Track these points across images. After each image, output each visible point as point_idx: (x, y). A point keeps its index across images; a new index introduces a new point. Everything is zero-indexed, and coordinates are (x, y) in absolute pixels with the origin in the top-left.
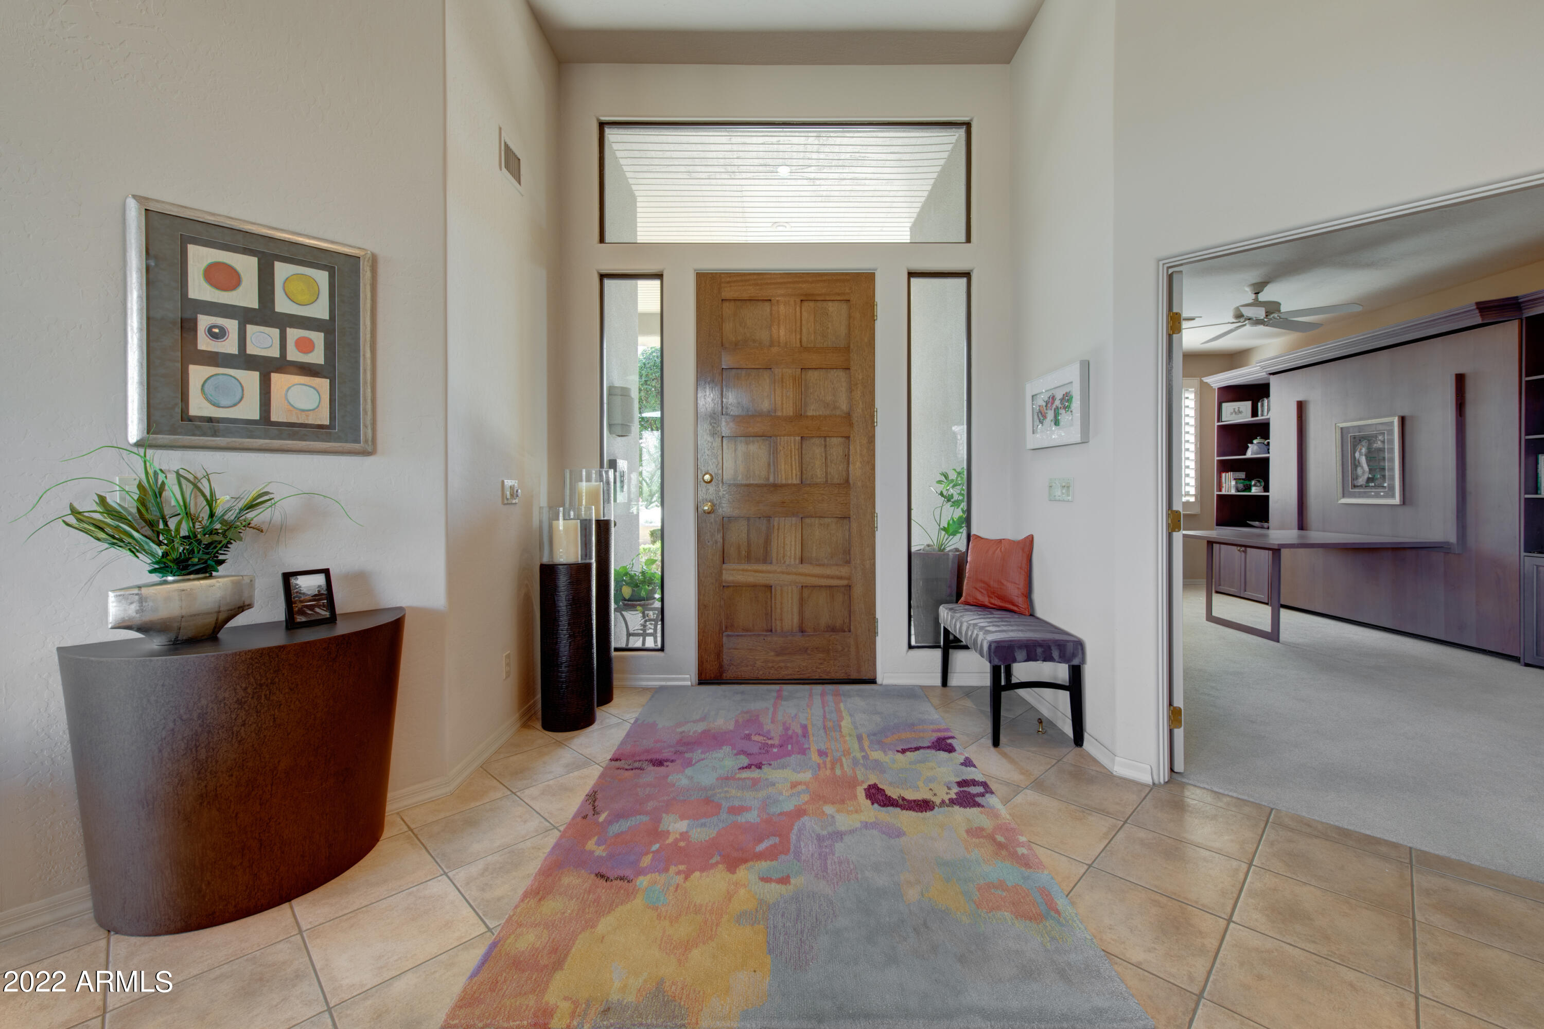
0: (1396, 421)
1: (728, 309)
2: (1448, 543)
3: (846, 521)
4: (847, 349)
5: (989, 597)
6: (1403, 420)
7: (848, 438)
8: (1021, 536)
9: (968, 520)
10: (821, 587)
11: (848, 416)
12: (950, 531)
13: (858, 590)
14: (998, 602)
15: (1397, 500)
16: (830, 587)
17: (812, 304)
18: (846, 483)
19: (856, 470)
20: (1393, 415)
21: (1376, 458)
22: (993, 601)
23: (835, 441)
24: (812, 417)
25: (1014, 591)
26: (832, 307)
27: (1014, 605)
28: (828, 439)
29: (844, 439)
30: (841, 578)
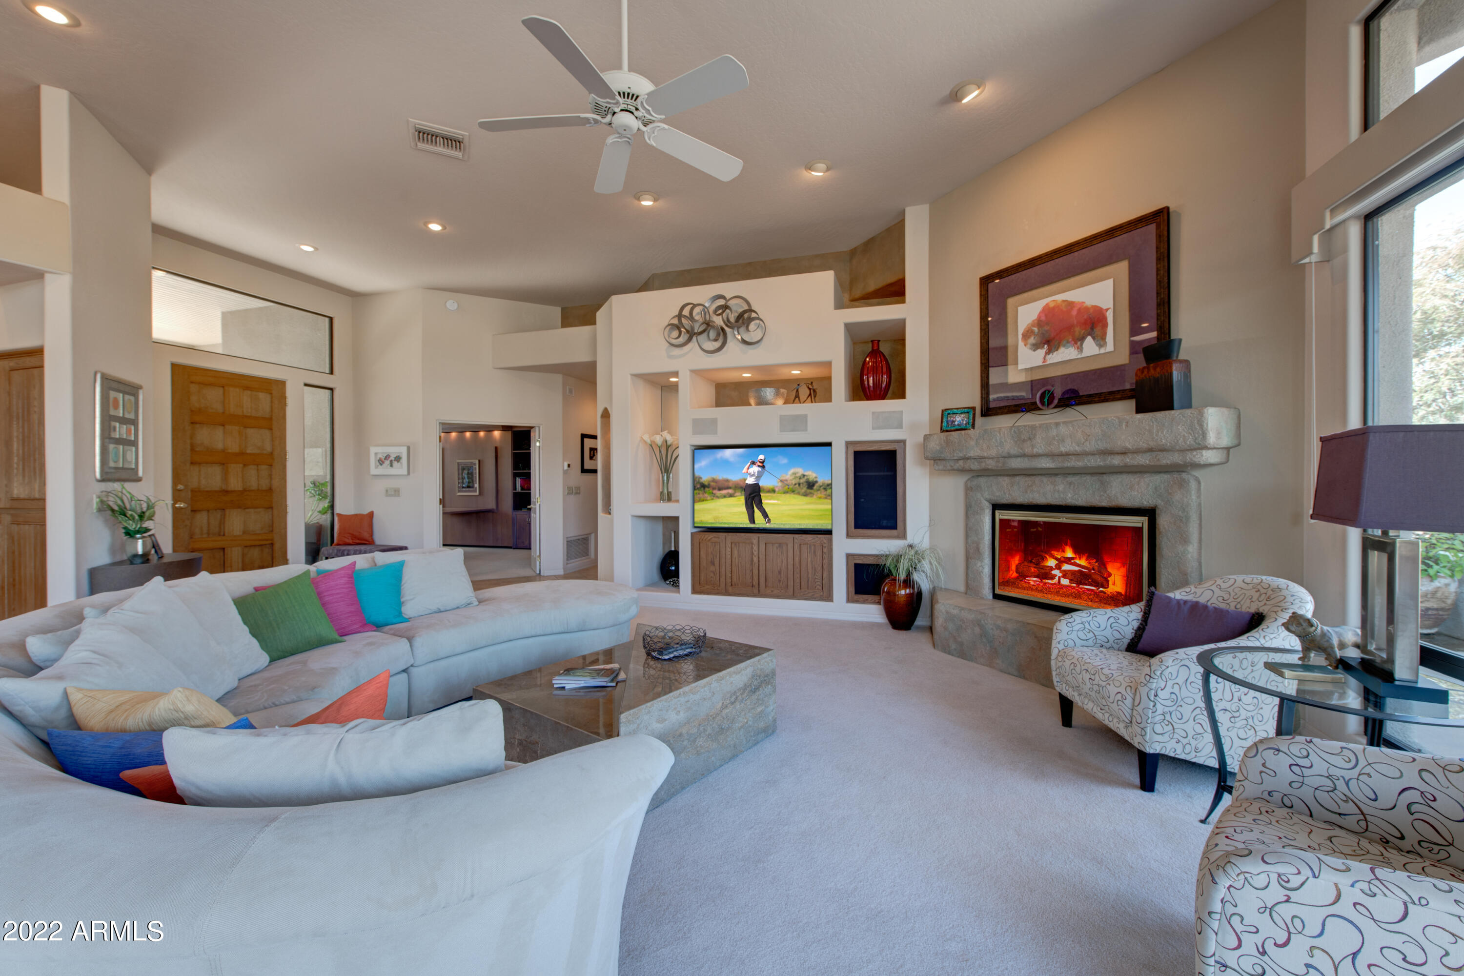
0: (477, 462)
1: (194, 388)
2: (493, 509)
3: (270, 510)
4: (271, 419)
5: (352, 540)
6: (479, 461)
7: (271, 465)
8: (366, 512)
9: (332, 507)
10: (255, 546)
11: (272, 454)
12: (323, 512)
13: (277, 546)
14: (358, 541)
15: (477, 493)
16: (261, 545)
17: (249, 392)
18: (270, 490)
19: (276, 483)
20: (476, 459)
21: (471, 475)
22: (355, 541)
23: (264, 467)
24: (250, 454)
25: (366, 535)
26: (261, 395)
27: (367, 541)
28: (259, 466)
29: (268, 466)
30: (267, 540)
